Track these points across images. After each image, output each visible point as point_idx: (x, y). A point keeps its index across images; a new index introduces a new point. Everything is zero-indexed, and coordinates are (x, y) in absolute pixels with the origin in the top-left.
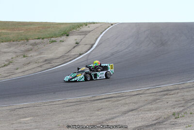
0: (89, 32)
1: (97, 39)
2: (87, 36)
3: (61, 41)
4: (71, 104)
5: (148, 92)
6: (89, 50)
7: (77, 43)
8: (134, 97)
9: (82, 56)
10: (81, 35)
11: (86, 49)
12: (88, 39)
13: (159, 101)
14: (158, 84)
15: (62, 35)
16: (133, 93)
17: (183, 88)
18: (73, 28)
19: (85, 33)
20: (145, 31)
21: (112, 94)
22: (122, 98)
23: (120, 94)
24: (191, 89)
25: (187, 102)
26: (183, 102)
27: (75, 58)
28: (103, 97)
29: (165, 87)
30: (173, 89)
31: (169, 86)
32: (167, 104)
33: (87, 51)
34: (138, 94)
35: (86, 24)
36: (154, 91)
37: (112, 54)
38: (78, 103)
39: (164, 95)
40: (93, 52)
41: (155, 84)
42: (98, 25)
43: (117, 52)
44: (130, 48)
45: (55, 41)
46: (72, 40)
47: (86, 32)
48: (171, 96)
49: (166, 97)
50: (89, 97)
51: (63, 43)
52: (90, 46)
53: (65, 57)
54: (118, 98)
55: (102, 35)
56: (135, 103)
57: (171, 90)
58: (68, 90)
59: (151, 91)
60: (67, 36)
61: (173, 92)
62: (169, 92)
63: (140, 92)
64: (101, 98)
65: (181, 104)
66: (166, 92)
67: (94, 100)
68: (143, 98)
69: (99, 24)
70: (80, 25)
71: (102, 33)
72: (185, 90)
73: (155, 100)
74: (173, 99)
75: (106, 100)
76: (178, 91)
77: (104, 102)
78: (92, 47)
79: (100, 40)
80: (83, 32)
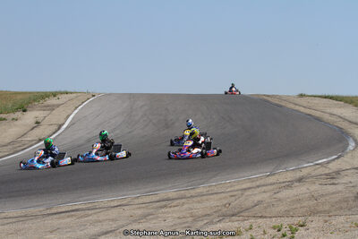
0: (58, 106)
1: (68, 117)
2: (54, 112)
3: (13, 119)
4: (10, 220)
5: (136, 201)
6: (54, 133)
7: (37, 123)
8: (113, 210)
9: (42, 142)
10: (44, 110)
11: (50, 132)
12: (55, 117)
13: (151, 217)
14: (153, 189)
15: (17, 110)
17: (191, 196)
18: (35, 100)
19: (52, 108)
21: (78, 205)
22: (93, 211)
23: (90, 205)
24: (205, 198)
25: (196, 218)
26: (190, 219)
27: (31, 146)
28: (64, 210)
29: (163, 194)
30: (176, 197)
31: (171, 193)
32: (163, 223)
33: (51, 136)
34: (120, 206)
35: (54, 94)
37: (89, 141)
38: (21, 219)
39: (161, 207)
40: (61, 137)
41: (147, 190)
42: (72, 95)
44: (117, 132)
45: (4, 119)
46: (30, 117)
47: (54, 105)
48: (172, 209)
49: (163, 210)
50: (41, 209)
51: (16, 123)
52: (56, 127)
53: (16, 144)
54: (87, 212)
55: (76, 111)
56: (113, 220)
57: (173, 199)
58: (10, 197)
59: (140, 201)
60: (24, 111)
61: (175, 203)
62: (169, 202)
63: (124, 202)
64: (60, 210)
65: (187, 222)
66: (164, 203)
67: (49, 215)
68: (128, 211)
69: (75, 95)
70: (45, 96)
71: (76, 108)
72: (195, 199)
73: (145, 216)
74: (174, 215)
75: (68, 214)
76: (183, 200)
77: (63, 218)
78: (59, 129)
79: (73, 119)
80: (48, 106)
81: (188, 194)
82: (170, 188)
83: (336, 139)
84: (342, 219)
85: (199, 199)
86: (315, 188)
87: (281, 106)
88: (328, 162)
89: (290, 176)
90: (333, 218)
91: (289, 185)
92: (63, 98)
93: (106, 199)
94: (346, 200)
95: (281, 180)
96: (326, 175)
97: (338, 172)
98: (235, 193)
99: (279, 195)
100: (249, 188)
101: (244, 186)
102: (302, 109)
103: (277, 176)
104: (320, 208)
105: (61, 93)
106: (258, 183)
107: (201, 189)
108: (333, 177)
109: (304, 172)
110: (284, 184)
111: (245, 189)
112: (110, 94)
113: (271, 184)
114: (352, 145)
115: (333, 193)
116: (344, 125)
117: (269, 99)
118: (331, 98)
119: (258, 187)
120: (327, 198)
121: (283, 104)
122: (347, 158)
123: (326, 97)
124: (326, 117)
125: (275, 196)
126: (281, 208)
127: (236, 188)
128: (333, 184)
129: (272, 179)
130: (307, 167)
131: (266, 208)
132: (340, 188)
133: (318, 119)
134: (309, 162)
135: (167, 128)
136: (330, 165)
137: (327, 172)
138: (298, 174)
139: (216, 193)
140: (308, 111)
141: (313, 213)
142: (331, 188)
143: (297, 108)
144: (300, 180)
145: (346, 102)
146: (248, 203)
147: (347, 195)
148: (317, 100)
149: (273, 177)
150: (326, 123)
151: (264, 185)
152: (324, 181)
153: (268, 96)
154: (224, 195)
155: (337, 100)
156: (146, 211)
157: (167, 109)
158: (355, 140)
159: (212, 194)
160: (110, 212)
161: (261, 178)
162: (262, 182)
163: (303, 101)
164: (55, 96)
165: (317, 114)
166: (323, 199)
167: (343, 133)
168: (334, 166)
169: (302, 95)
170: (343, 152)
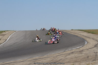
0: (6, 34)
1: (8, 37)
2: (4, 36)
6: (5, 42)
7: (0, 39)
9: (1, 45)
10: (2, 36)
12: (5, 37)
14: (32, 56)
16: (21, 61)
17: (43, 58)
19: (4, 35)
20: (29, 34)
21: (12, 61)
22: (16, 63)
23: (15, 61)
28: (7, 63)
29: (34, 58)
30: (38, 58)
31: (37, 57)
33: (4, 43)
34: (23, 61)
35: (4, 31)
36: (30, 59)
37: (14, 44)
40: (7, 43)
41: (30, 57)
43: (16, 43)
44: (22, 41)
47: (4, 34)
48: (37, 62)
50: (1, 63)
52: (5, 40)
54: (14, 63)
59: (29, 60)
61: (38, 60)
64: (6, 63)
66: (35, 60)
67: (4, 64)
68: (25, 63)
69: (10, 31)
70: (2, 32)
71: (10, 35)
72: (43, 59)
75: (9, 64)
76: (40, 59)
78: (6, 41)
79: (10, 38)
80: (3, 35)
81: (42, 57)
82: (36, 56)
83: (82, 41)
84: (84, 63)
85: (45, 59)
86: (76, 55)
87: (67, 33)
88: (80, 48)
89: (69, 52)
90: (81, 63)
91: (69, 54)
92: (7, 32)
93: (19, 59)
94: (85, 58)
95: (67, 53)
96: (79, 51)
97: (82, 50)
98: (55, 57)
99: (66, 57)
100: (58, 55)
101: (57, 55)
102: (72, 34)
104: (78, 60)
105: (6, 31)
106: (61, 54)
107: (45, 56)
108: (81, 52)
109: (73, 51)
111: (57, 56)
112: (19, 31)
113: (64, 54)
114: (86, 43)
115: (81, 56)
116: (84, 38)
117: (63, 31)
119: (61, 55)
120: (80, 57)
121: (67, 32)
122: (85, 46)
123: (79, 30)
124: (79, 35)
125: (65, 57)
126: (67, 61)
127: (55, 55)
128: (81, 54)
129: (64, 53)
130: (74, 49)
131: (63, 61)
132: (83, 55)
133: (77, 36)
136: (80, 49)
137: (79, 50)
138: (72, 51)
139: (49, 57)
140: (74, 34)
141: (76, 62)
142: (81, 55)
143: (71, 33)
144: (72, 53)
145: (84, 31)
146: (58, 60)
147: (85, 57)
148: (76, 31)
149: (65, 52)
150: (79, 37)
151: (62, 55)
152: (79, 53)
153: (63, 30)
154: (51, 58)
155: (82, 31)
156: (30, 63)
158: (87, 42)
159: (48, 57)
160: (20, 63)
161: (61, 53)
162: (62, 54)
163: (72, 31)
164: (5, 32)
166: (78, 58)
167: (84, 40)
168: (81, 49)
169: (72, 30)
170: (84, 45)
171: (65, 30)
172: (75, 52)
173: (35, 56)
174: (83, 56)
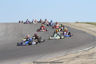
82: (25, 61)
86: (84, 60)
88: (89, 50)
89: (73, 55)
91: (73, 59)
95: (70, 57)
96: (88, 55)
97: (93, 54)
99: (69, 63)
102: (77, 28)
103: (68, 55)
106: (61, 58)
108: (91, 55)
109: (79, 54)
110: (71, 59)
113: (66, 59)
115: (91, 62)
118: (89, 23)
121: (69, 26)
123: (87, 23)
124: (87, 31)
128: (91, 58)
129: (66, 57)
130: (80, 52)
132: (94, 60)
134: (81, 50)
135: (22, 37)
136: (90, 51)
137: (88, 53)
138: (77, 55)
140: (80, 29)
142: (90, 60)
143: (75, 28)
144: (78, 57)
145: (95, 25)
148: (84, 24)
152: (87, 57)
155: (91, 24)
157: (22, 29)
161: (62, 56)
162: (62, 58)
163: (76, 25)
165: (84, 30)
168: (91, 51)
169: (77, 23)
170: (95, 45)
171: (66, 23)
172: (82, 56)
173: (23, 62)
174: (93, 62)
